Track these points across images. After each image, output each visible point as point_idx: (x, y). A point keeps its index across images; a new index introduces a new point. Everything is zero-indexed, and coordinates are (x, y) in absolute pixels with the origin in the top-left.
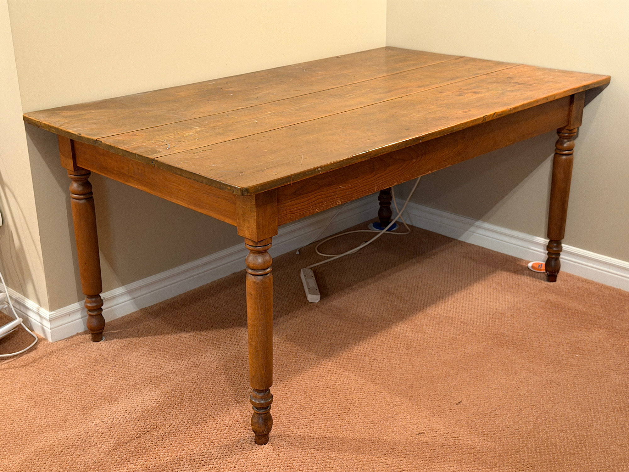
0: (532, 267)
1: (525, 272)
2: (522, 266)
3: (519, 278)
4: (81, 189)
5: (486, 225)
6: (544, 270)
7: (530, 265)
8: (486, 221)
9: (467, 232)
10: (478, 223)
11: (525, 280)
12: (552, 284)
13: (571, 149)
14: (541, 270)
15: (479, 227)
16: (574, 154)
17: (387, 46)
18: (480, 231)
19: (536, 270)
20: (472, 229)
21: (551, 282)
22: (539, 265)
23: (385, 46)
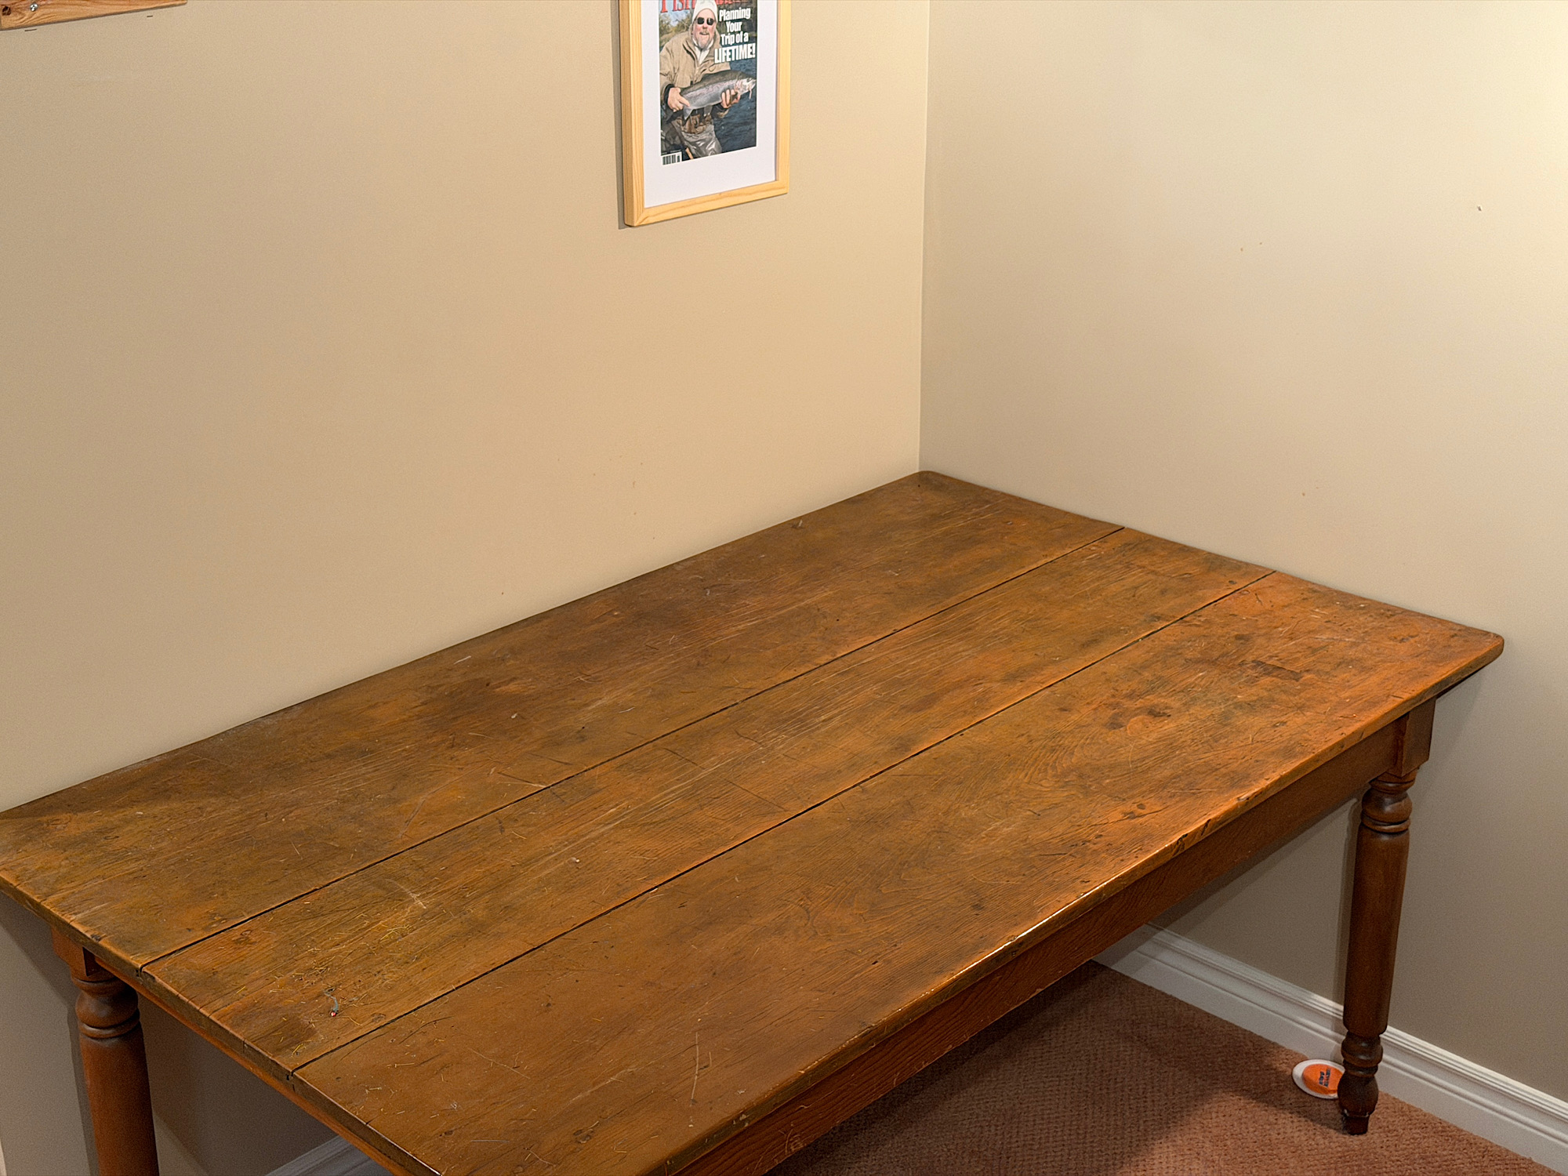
0: (1304, 1078)
1: (1287, 1094)
2: (1278, 1073)
3: (1272, 1119)
4: (105, 1012)
5: (1183, 944)
6: (1334, 1092)
7: (1299, 1070)
8: (1183, 932)
9: (1134, 952)
10: (1163, 936)
11: (1290, 1127)
12: (1355, 1141)
13: (1402, 819)
14: (1327, 1092)
15: (1165, 947)
16: (1410, 828)
17: (923, 470)
18: (1166, 956)
19: (1311, 1089)
20: (1147, 947)
21: (1352, 1133)
22: (1322, 1073)
23: (917, 471)
